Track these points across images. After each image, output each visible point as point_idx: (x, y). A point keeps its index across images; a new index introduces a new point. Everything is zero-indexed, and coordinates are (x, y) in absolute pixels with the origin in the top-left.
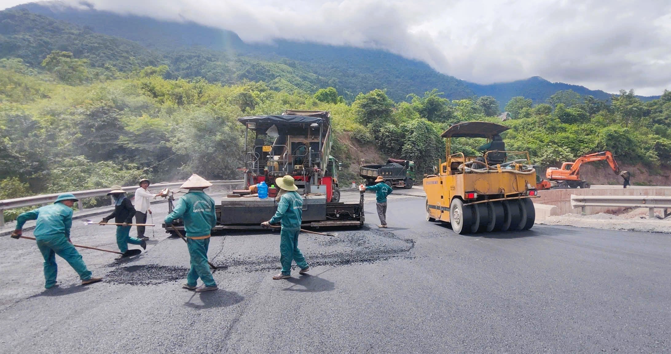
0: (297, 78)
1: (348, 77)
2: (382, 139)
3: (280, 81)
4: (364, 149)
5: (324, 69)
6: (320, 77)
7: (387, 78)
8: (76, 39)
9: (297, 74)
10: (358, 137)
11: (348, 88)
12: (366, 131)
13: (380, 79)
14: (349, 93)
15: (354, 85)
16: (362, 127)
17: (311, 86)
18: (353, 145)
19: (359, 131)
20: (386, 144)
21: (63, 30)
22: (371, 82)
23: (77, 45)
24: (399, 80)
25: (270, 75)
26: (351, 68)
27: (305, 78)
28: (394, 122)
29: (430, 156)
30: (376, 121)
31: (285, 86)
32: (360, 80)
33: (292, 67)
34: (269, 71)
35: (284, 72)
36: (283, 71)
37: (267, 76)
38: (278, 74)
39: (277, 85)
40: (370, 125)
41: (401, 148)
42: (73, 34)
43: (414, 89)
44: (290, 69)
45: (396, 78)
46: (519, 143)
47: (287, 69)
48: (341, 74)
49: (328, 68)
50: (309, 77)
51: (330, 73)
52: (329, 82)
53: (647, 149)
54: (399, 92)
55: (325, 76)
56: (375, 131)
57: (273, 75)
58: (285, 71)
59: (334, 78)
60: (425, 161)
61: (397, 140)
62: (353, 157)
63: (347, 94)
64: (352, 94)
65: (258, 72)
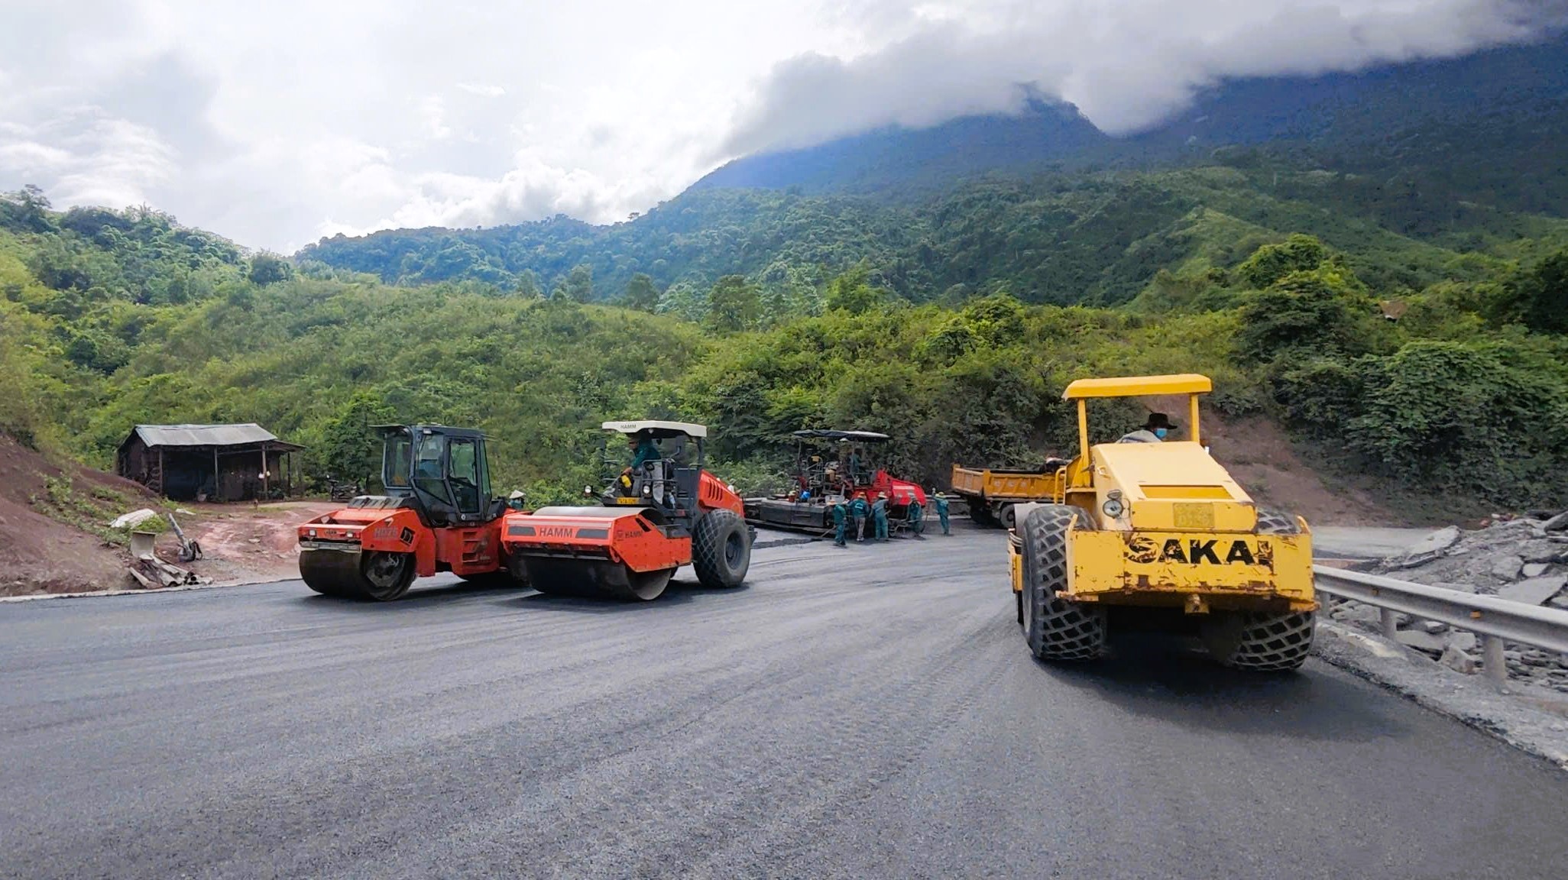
0: (1263, 196)
2: (1298, 400)
3: (1200, 216)
8: (774, 218)
21: (758, 204)
23: (775, 227)
25: (1173, 205)
33: (1248, 167)
34: (1168, 195)
35: (1219, 189)
36: (1214, 187)
37: (1162, 211)
38: (1197, 199)
39: (1191, 230)
42: (769, 209)
44: (1238, 175)
47: (1229, 177)
57: (1181, 204)
58: (1219, 184)
61: (1349, 404)
65: (1137, 204)
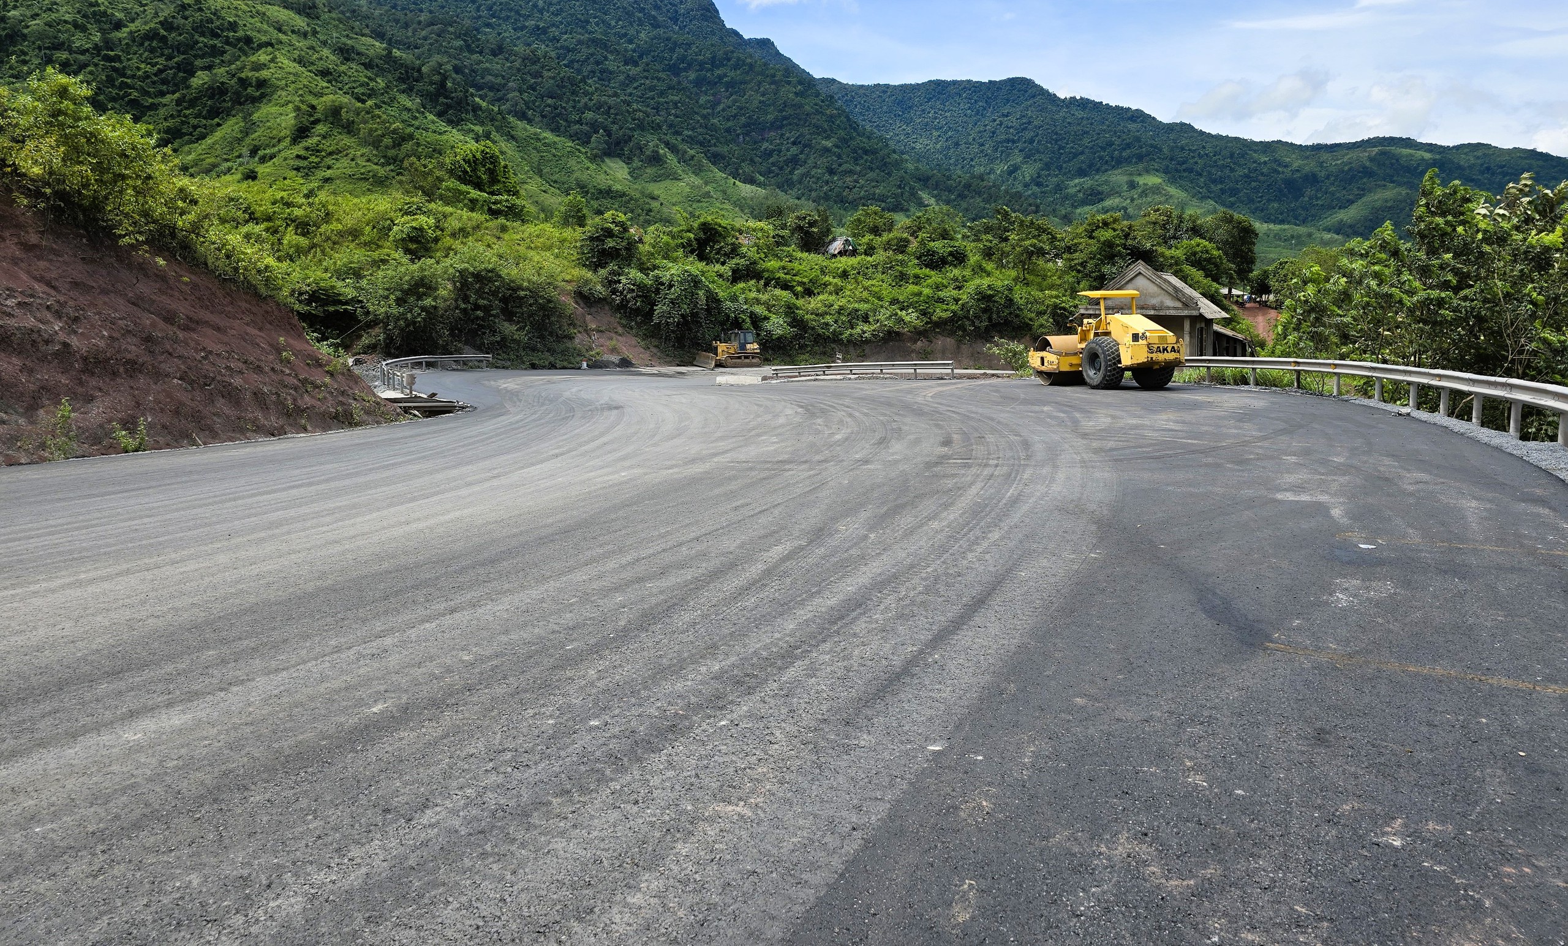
0: (326, 52)
1: (481, 53)
2: (622, 293)
4: (593, 310)
5: (406, 26)
6: (396, 53)
7: (598, 63)
9: (322, 38)
10: (585, 289)
11: (479, 88)
12: (595, 280)
13: (576, 65)
14: (484, 104)
15: (499, 80)
16: (589, 275)
17: (370, 79)
18: (577, 303)
19: (587, 282)
20: (628, 302)
22: (550, 74)
24: (634, 71)
25: (239, 40)
26: (488, 25)
27: (346, 53)
28: (643, 269)
29: (698, 322)
30: (612, 266)
31: (292, 78)
32: (517, 64)
33: (308, 15)
34: (233, 26)
35: (285, 33)
36: (280, 30)
37: (228, 43)
38: (264, 39)
39: (264, 74)
40: (603, 272)
41: (652, 311)
43: (676, 98)
44: (300, 22)
45: (626, 63)
46: (843, 302)
47: (292, 23)
48: (459, 43)
49: (419, 23)
50: (362, 49)
51: (425, 39)
52: (424, 69)
53: (1040, 314)
54: (635, 106)
55: (408, 47)
56: (610, 283)
57: (248, 40)
58: (284, 28)
59: (437, 58)
60: (690, 329)
61: (646, 297)
62: (578, 323)
63: (480, 108)
64: (496, 109)
65: (200, 28)
